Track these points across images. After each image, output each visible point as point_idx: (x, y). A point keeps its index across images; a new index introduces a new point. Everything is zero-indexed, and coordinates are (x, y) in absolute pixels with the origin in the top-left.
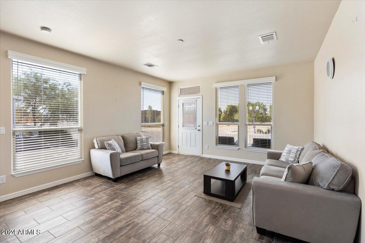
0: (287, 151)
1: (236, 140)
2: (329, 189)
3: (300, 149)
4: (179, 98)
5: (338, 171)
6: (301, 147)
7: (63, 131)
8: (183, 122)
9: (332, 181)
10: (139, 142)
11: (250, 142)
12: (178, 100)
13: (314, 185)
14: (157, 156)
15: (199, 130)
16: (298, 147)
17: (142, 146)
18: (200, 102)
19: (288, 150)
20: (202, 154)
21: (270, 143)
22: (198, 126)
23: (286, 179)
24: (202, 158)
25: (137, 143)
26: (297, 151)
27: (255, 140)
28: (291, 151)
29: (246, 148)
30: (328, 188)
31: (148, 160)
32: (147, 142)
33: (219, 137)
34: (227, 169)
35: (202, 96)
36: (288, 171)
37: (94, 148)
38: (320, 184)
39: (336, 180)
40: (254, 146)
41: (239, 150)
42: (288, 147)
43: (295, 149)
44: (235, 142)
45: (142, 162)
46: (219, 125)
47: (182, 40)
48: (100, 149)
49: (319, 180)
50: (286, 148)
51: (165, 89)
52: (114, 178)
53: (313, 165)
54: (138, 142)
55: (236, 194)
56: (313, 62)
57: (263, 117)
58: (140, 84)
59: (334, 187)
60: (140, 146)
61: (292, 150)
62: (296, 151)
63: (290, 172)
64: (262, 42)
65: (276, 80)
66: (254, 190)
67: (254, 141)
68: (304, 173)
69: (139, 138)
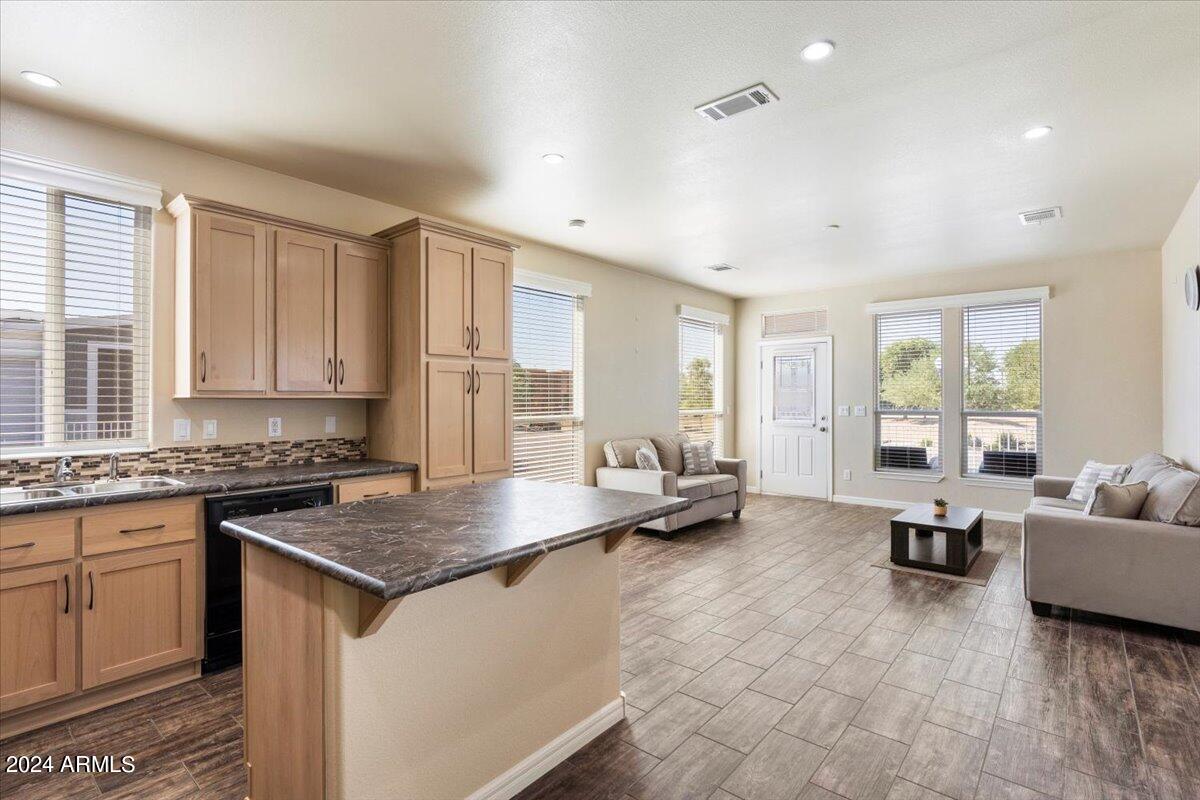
0: (1086, 477)
1: (932, 453)
2: (1177, 523)
3: (1122, 471)
4: (762, 344)
5: (1193, 490)
6: (1124, 467)
7: (554, 424)
8: (774, 408)
9: (1182, 508)
10: (690, 455)
11: (976, 459)
12: (759, 348)
13: (1149, 520)
14: (736, 492)
15: (823, 430)
16: (1115, 467)
17: (698, 465)
18: (825, 352)
19: (1091, 474)
20: (833, 493)
21: (1035, 462)
22: (819, 417)
23: (1091, 511)
24: (834, 506)
25: (683, 459)
26: (1115, 475)
27: (990, 455)
28: (1099, 475)
29: (962, 476)
30: (1175, 521)
31: (722, 498)
32: (709, 456)
33: (884, 449)
34: (938, 513)
35: (833, 337)
36: (1096, 495)
37: (605, 464)
38: (1162, 516)
39: (1189, 508)
40: (987, 472)
41: (944, 483)
42: (1090, 467)
43: (1107, 470)
44: (928, 462)
45: (710, 502)
46: (882, 416)
47: (837, 226)
48: (621, 467)
49: (1158, 511)
50: (1085, 470)
51: (726, 319)
52: (669, 530)
53: (1149, 488)
54: (686, 456)
55: (969, 561)
56: (1160, 249)
57: (983, 392)
58: (678, 309)
59: (1187, 519)
60: (692, 466)
61: (1102, 473)
62: (1112, 474)
63: (1100, 496)
64: (1024, 223)
65: (1052, 295)
66: (1028, 529)
67: (985, 459)
68: (1130, 499)
69: (686, 446)
